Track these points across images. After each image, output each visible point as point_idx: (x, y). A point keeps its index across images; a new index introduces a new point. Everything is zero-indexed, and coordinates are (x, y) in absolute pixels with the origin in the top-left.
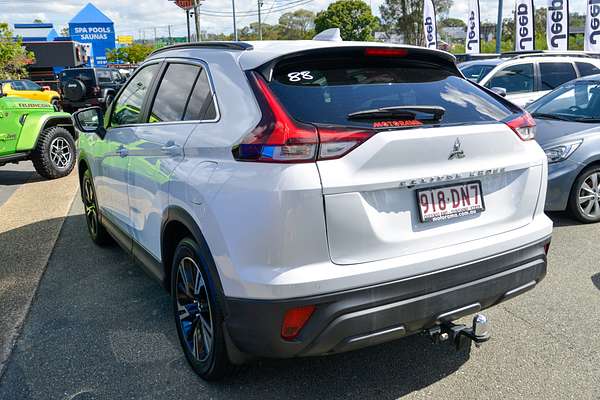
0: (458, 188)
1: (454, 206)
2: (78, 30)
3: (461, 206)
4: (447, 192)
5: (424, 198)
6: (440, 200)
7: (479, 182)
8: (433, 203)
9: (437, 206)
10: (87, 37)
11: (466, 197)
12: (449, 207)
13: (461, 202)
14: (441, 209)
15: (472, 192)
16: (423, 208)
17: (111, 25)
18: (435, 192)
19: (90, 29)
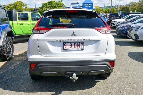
0: (77, 43)
1: (74, 47)
2: (85, 5)
3: (77, 47)
4: (73, 44)
5: (65, 44)
6: (70, 45)
7: (84, 42)
8: (68, 46)
9: (69, 47)
10: (86, 6)
11: (79, 45)
12: (73, 47)
13: (77, 46)
14: (70, 47)
15: (81, 44)
16: (64, 47)
17: (92, 3)
18: (69, 43)
19: (87, 4)
